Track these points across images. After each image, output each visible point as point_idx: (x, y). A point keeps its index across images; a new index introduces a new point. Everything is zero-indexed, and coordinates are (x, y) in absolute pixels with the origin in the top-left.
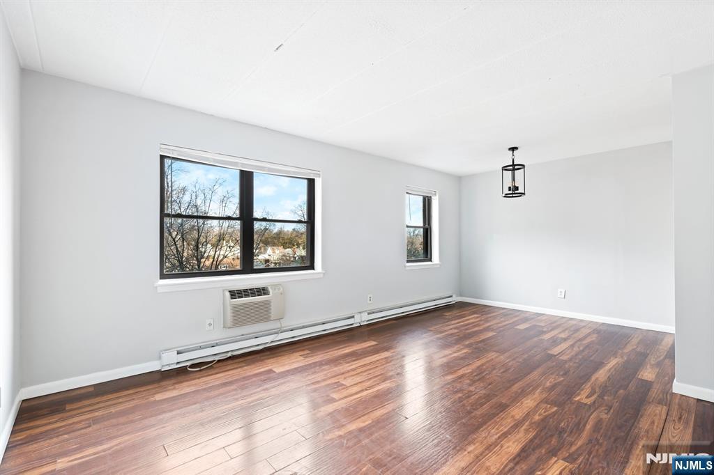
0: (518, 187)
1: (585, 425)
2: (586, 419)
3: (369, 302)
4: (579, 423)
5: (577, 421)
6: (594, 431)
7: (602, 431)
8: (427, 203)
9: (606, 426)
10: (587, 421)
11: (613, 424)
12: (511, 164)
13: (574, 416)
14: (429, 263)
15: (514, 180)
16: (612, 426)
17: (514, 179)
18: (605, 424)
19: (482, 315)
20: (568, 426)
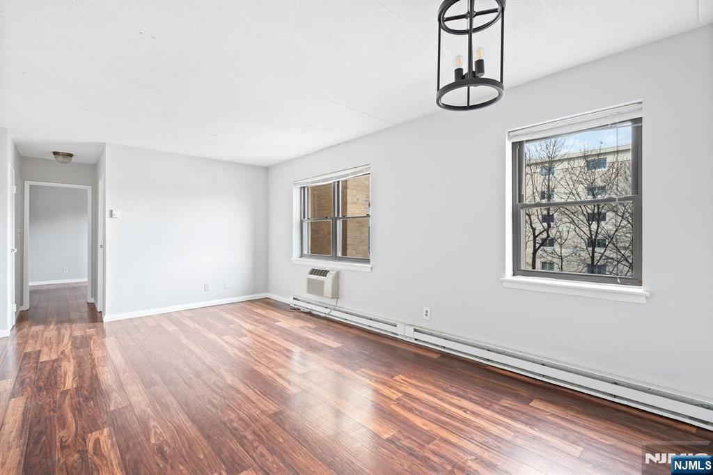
1: (74, 414)
2: (77, 418)
4: (80, 413)
5: (83, 413)
6: (62, 415)
7: (56, 420)
9: (55, 426)
10: (75, 419)
11: (49, 432)
13: (90, 414)
16: (49, 429)
18: (57, 426)
20: (87, 405)
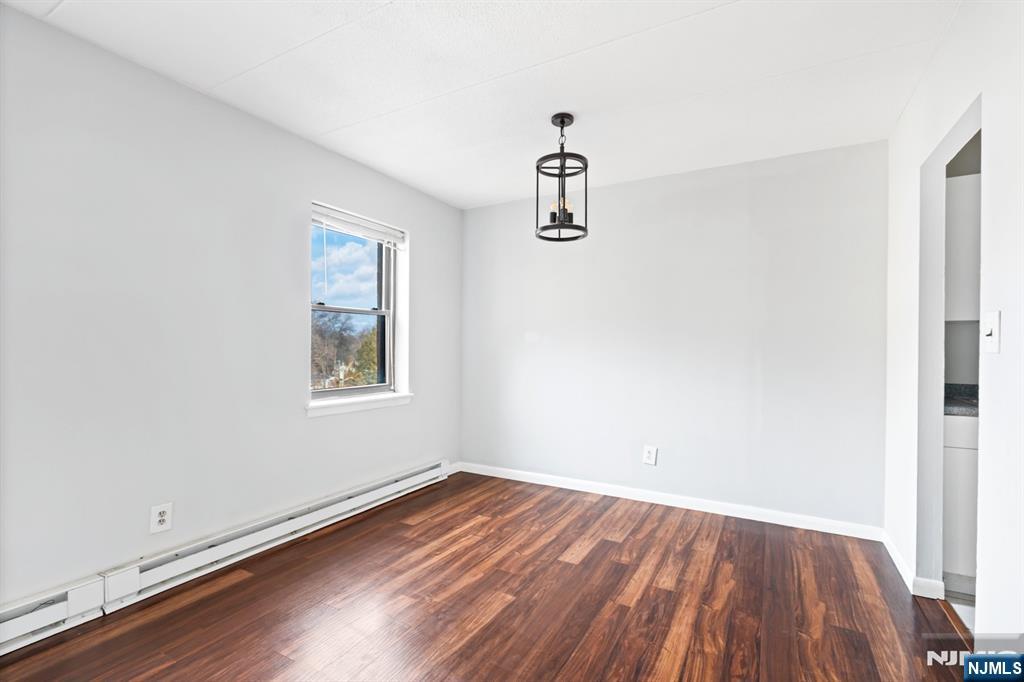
0: (571, 215)
3: (155, 527)
8: (383, 258)
12: (559, 151)
14: (390, 395)
15: (564, 196)
17: (562, 194)
19: (494, 516)
